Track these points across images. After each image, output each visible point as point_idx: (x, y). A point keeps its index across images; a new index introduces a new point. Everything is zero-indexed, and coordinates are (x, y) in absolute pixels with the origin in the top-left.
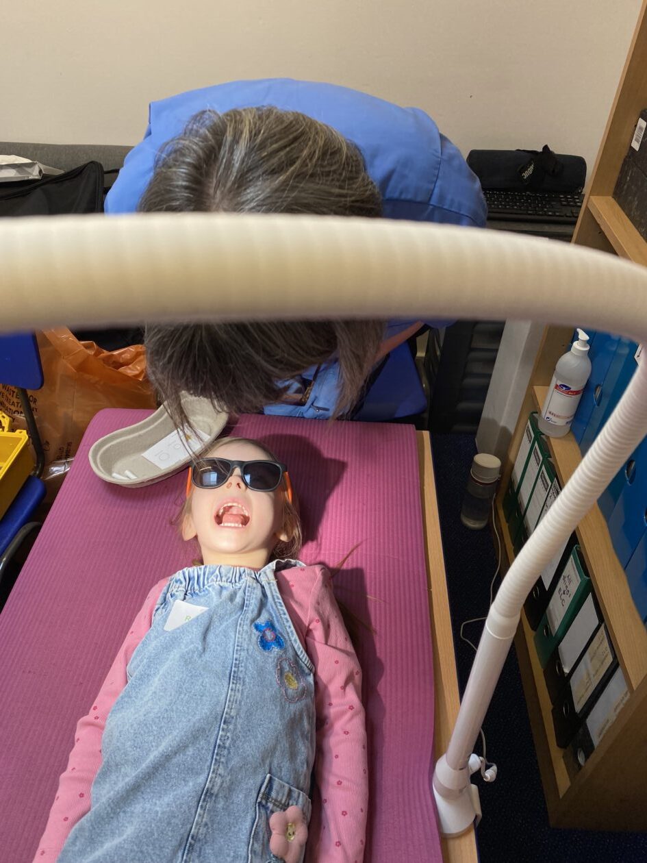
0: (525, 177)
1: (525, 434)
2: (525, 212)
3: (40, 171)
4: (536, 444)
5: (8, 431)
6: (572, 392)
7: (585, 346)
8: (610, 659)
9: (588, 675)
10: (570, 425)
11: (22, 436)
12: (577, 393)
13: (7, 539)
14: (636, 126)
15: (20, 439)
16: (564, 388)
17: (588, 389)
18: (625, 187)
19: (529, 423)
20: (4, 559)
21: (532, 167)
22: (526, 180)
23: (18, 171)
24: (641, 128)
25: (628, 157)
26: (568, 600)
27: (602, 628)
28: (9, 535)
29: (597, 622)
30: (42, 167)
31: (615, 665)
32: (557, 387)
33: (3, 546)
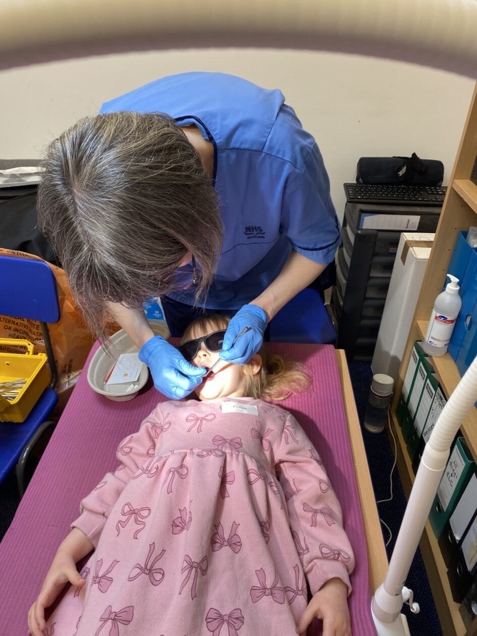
0: (400, 175)
1: (412, 357)
2: (401, 198)
4: (421, 364)
5: (33, 354)
6: (448, 321)
7: (456, 287)
10: (447, 347)
11: (43, 358)
12: (452, 321)
13: (30, 433)
15: (41, 360)
16: (442, 319)
19: (414, 349)
20: (28, 449)
21: (405, 168)
22: (401, 177)
26: (456, 481)
28: (32, 430)
32: (436, 317)
33: (26, 439)
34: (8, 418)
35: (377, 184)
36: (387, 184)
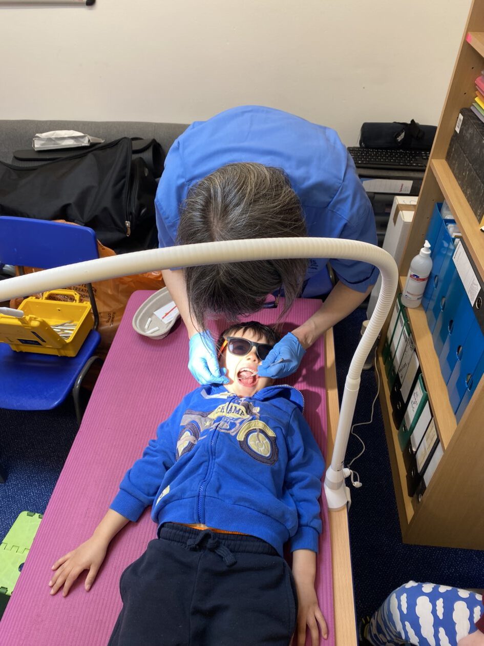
0: (399, 141)
2: (398, 164)
3: (89, 141)
4: (401, 313)
5: (79, 302)
6: (421, 279)
7: (429, 251)
8: (436, 437)
9: (425, 449)
10: (420, 300)
11: (88, 305)
12: (423, 280)
13: (81, 365)
14: (458, 118)
15: (86, 307)
16: (415, 277)
17: (431, 277)
18: (452, 155)
19: (398, 300)
20: (81, 377)
21: (403, 134)
22: (399, 142)
23: (75, 141)
24: (460, 120)
25: (453, 136)
26: (416, 407)
27: (433, 420)
28: (82, 363)
29: (430, 417)
30: (90, 138)
31: (438, 441)
32: (411, 276)
33: (79, 369)
34: (64, 353)
35: (378, 149)
36: (386, 149)
